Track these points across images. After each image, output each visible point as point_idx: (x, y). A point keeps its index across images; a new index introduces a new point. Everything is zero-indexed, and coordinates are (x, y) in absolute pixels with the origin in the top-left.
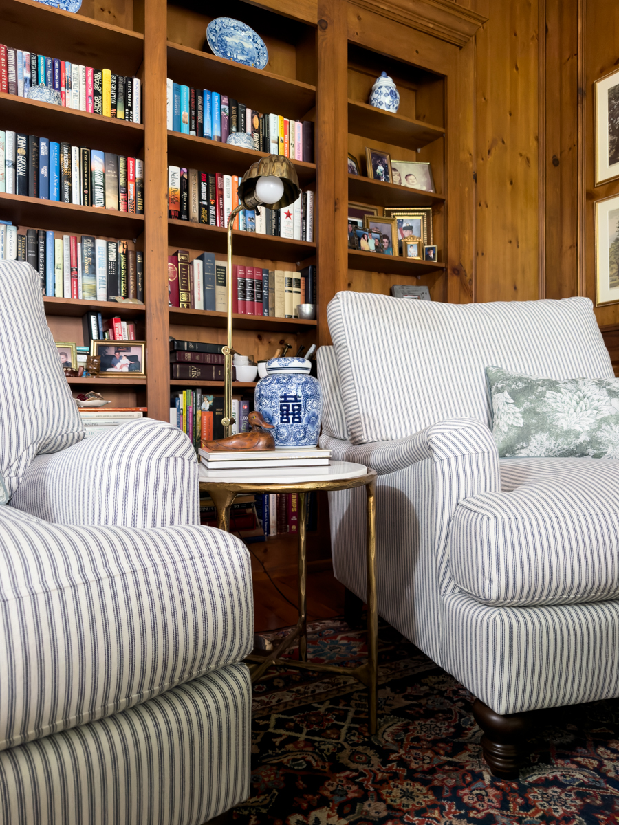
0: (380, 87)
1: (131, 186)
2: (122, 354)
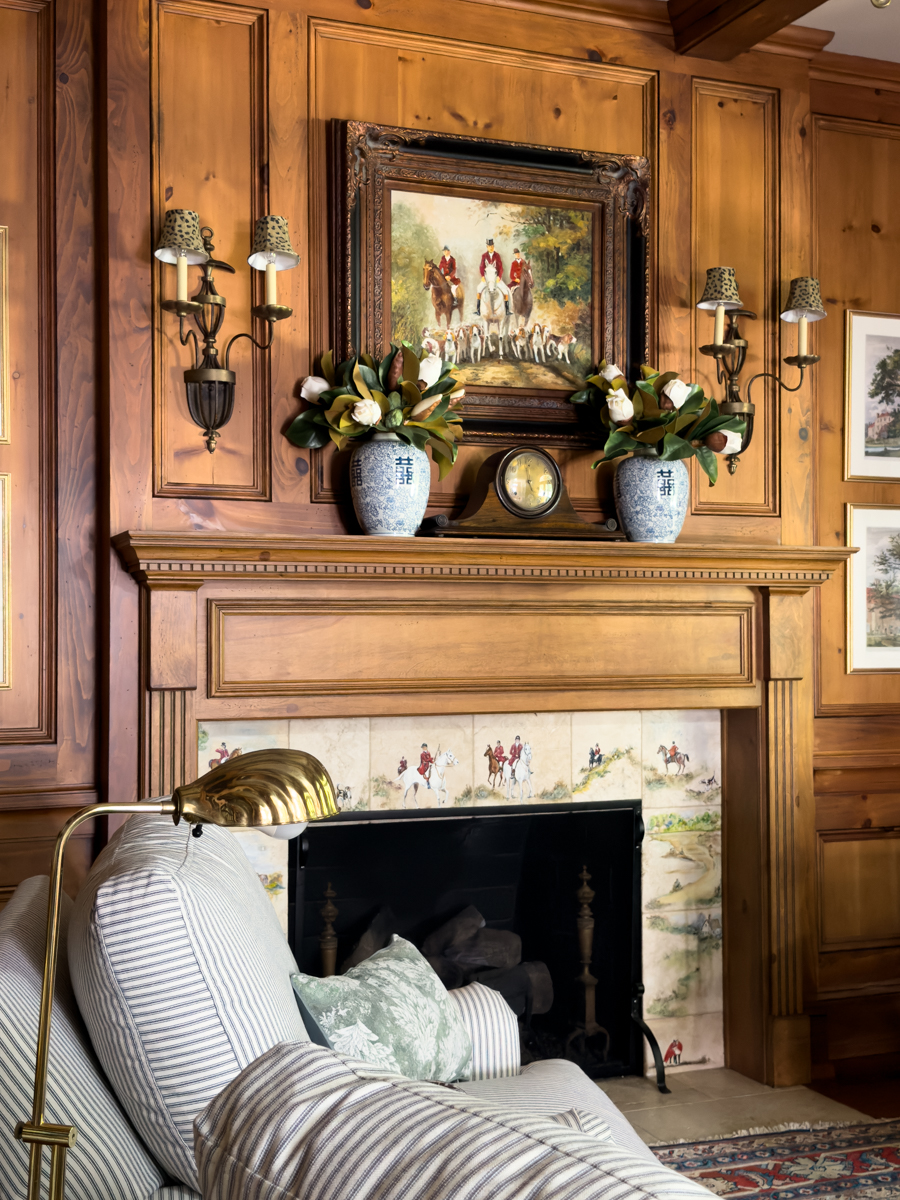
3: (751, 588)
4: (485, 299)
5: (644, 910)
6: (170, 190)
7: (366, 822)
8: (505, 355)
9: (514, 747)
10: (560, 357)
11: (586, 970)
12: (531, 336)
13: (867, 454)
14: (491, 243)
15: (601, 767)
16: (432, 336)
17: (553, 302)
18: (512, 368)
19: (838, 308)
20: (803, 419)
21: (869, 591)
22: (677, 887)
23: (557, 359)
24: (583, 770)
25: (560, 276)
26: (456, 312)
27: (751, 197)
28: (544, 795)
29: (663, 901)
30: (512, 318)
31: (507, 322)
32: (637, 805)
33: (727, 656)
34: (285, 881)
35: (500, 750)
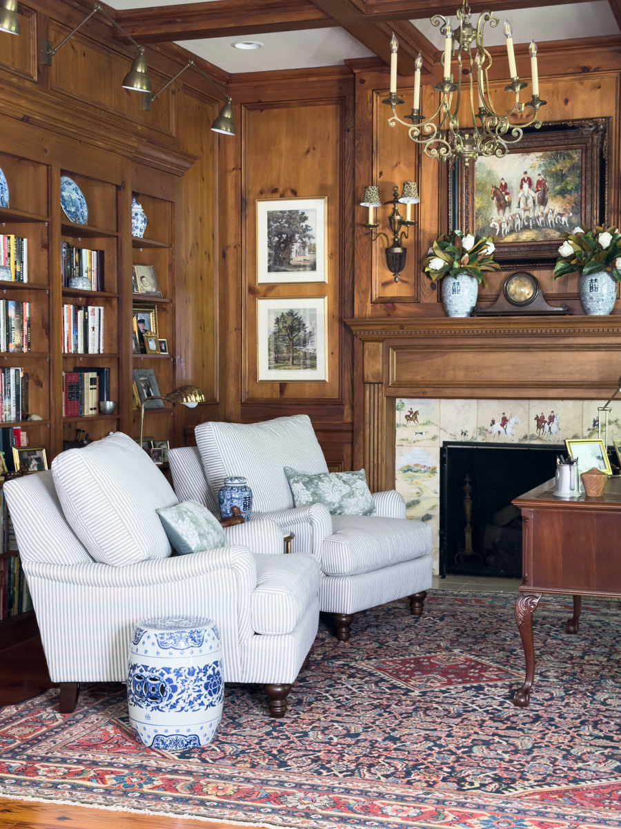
0: (136, 214)
1: (25, 324)
2: (32, 457)
4: (523, 200)
6: (381, 173)
7: (475, 447)
8: (533, 225)
9: (550, 416)
10: (563, 223)
12: (547, 215)
14: (526, 173)
16: (495, 221)
17: (560, 198)
18: (536, 231)
23: (561, 225)
24: (589, 429)
25: (563, 183)
26: (508, 208)
30: (537, 208)
31: (534, 210)
34: (438, 470)
35: (543, 417)
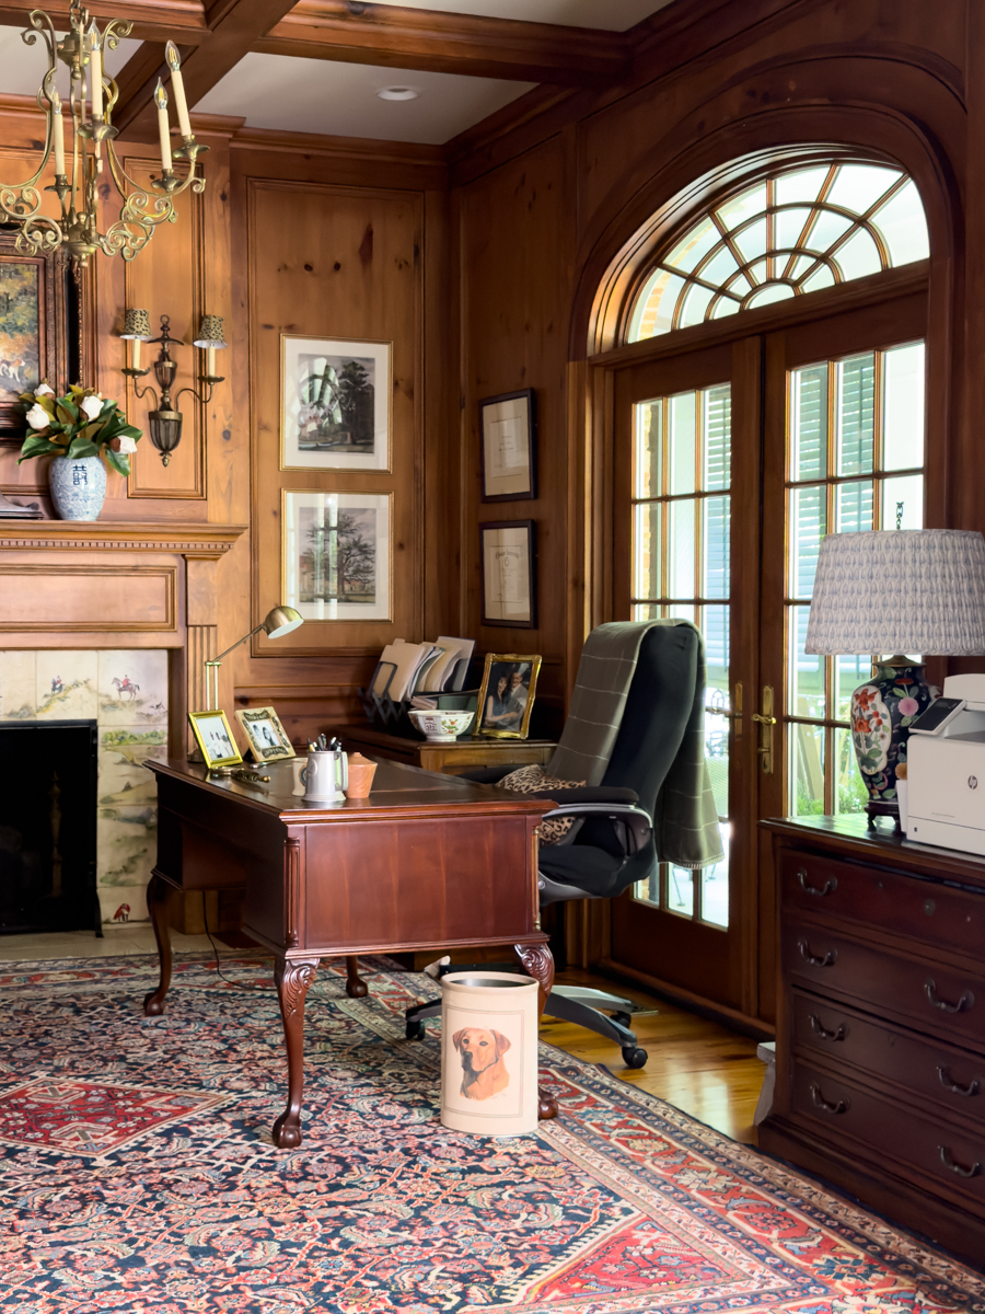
3: (176, 555)
5: (99, 804)
10: (11, 376)
11: (55, 850)
13: (301, 449)
15: (62, 694)
17: (5, 336)
19: (274, 333)
20: (227, 423)
21: (302, 558)
22: (128, 788)
23: (9, 379)
24: (46, 696)
25: (9, 315)
27: (180, 249)
28: (12, 714)
29: (115, 797)
32: (94, 723)
33: (155, 608)
